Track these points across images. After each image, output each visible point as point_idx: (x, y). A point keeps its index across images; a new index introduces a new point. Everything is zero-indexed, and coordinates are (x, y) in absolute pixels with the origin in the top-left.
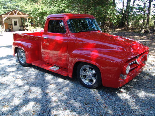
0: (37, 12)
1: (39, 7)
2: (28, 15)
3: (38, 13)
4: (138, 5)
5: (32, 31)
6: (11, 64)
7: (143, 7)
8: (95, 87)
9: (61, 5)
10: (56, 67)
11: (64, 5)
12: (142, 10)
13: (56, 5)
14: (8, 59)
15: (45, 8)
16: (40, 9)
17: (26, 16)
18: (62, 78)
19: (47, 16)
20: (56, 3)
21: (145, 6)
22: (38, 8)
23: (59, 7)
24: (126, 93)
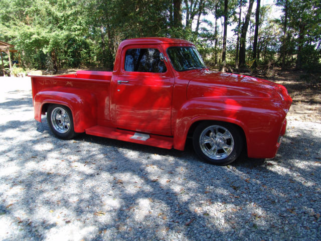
0: (28, 41)
1: (33, 29)
2: (9, 46)
3: (31, 41)
4: (204, 29)
5: (19, 75)
6: (31, 137)
7: (213, 33)
8: (231, 162)
9: (72, 27)
10: (142, 134)
11: (79, 27)
12: (213, 37)
13: (65, 27)
14: (18, 129)
15: (44, 33)
16: (34, 34)
17: (5, 47)
18: (157, 154)
19: (47, 47)
20: (64, 24)
21: (216, 32)
22: (31, 33)
23: (69, 30)
24: (279, 165)
